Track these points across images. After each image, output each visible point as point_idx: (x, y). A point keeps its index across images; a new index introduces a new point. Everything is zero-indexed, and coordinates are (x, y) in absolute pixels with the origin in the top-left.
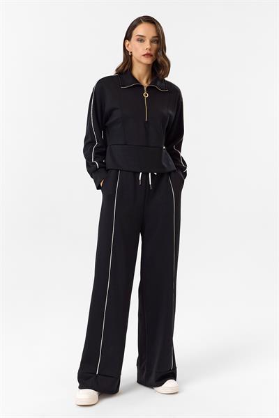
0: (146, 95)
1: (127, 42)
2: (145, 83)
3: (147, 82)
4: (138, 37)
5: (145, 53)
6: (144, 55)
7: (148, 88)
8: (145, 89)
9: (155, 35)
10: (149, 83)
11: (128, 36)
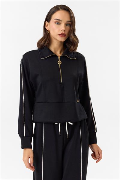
0: (59, 63)
1: (47, 23)
2: (59, 54)
3: (60, 53)
4: (56, 20)
5: (60, 33)
6: (60, 35)
7: (61, 57)
8: (59, 58)
9: (69, 20)
10: (62, 53)
11: (48, 19)
